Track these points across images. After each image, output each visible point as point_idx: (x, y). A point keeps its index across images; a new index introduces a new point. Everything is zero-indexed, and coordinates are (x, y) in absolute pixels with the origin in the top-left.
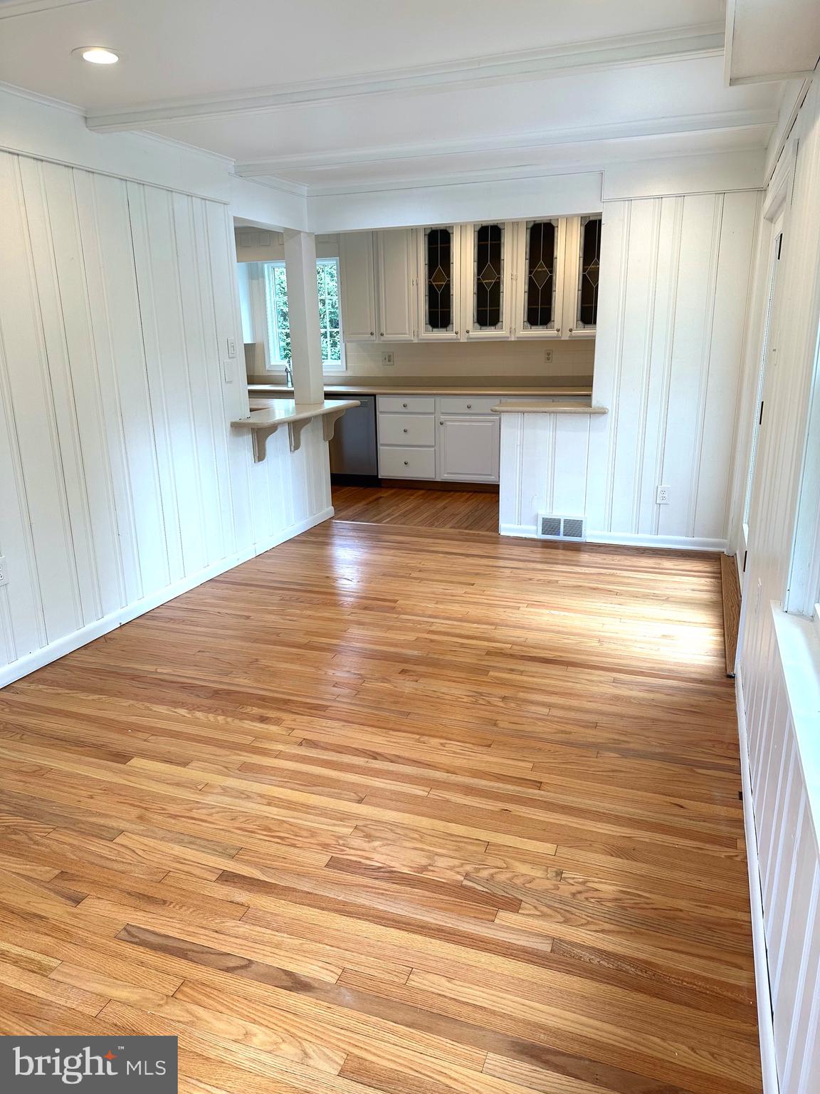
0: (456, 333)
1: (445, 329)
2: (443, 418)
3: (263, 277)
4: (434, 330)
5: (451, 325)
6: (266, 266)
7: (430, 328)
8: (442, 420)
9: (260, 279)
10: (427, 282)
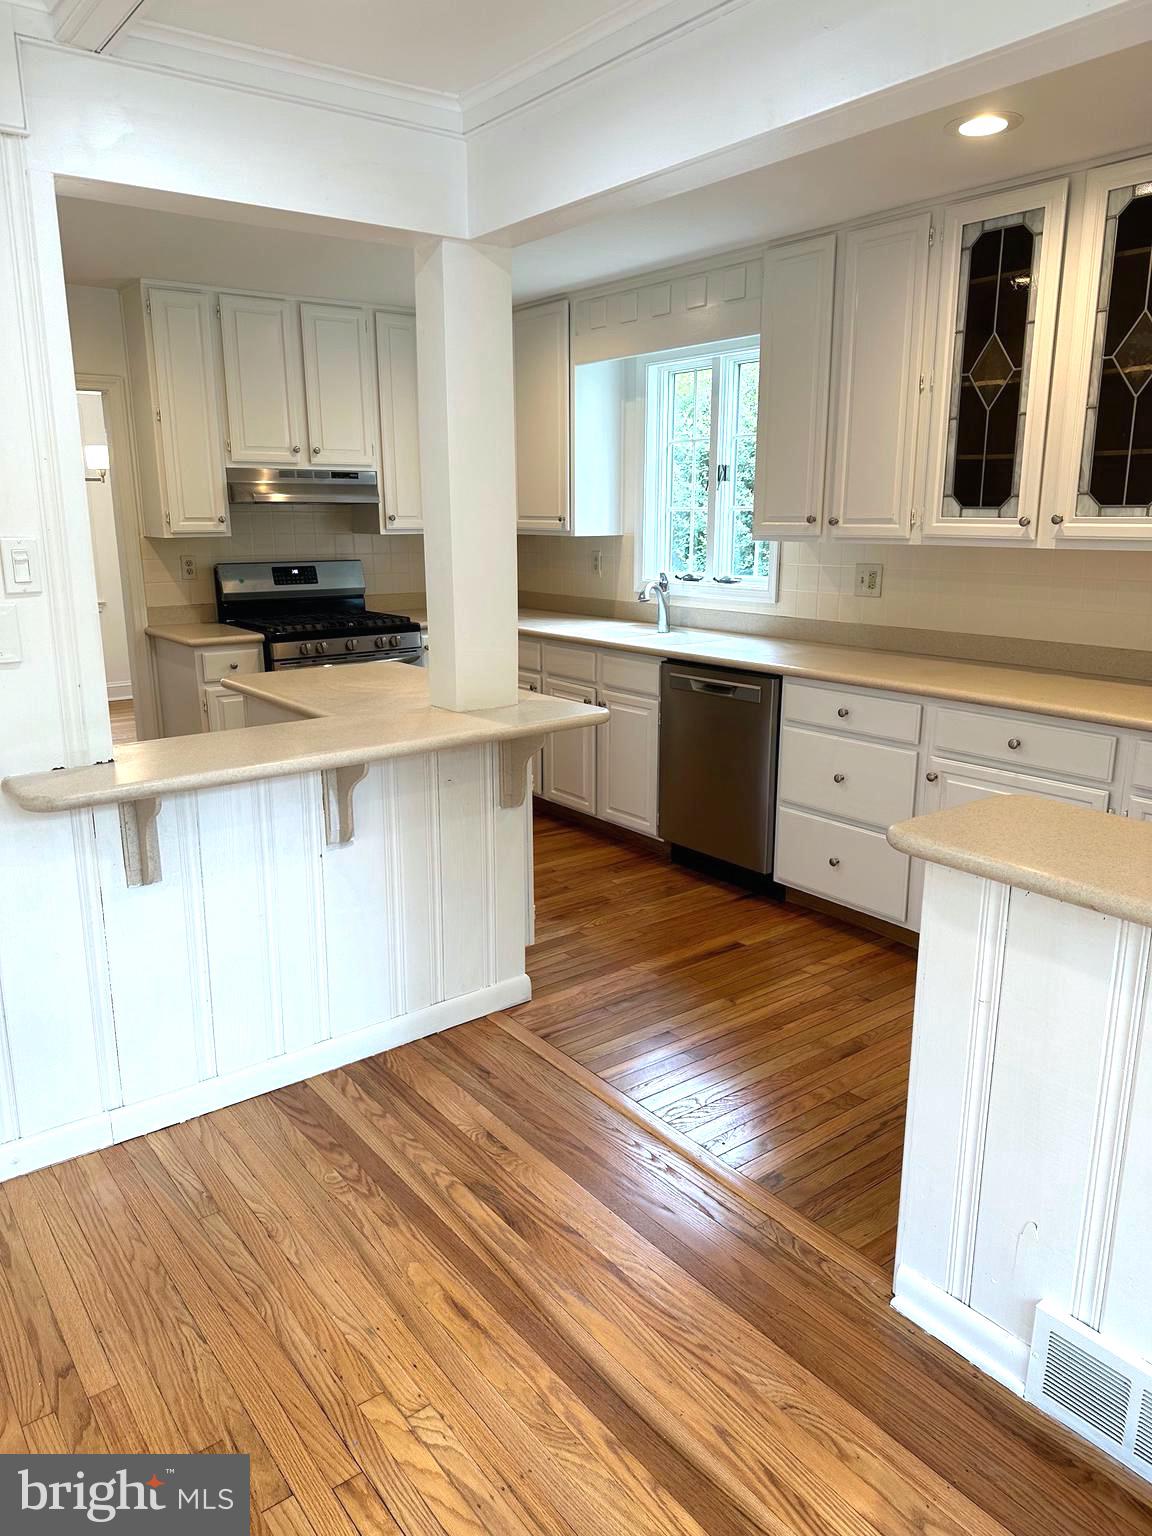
0: (1025, 523)
1: (994, 512)
2: (937, 763)
3: (644, 394)
4: (967, 512)
5: (1013, 501)
6: (653, 371)
7: (955, 505)
8: (935, 770)
9: (638, 399)
10: (958, 380)
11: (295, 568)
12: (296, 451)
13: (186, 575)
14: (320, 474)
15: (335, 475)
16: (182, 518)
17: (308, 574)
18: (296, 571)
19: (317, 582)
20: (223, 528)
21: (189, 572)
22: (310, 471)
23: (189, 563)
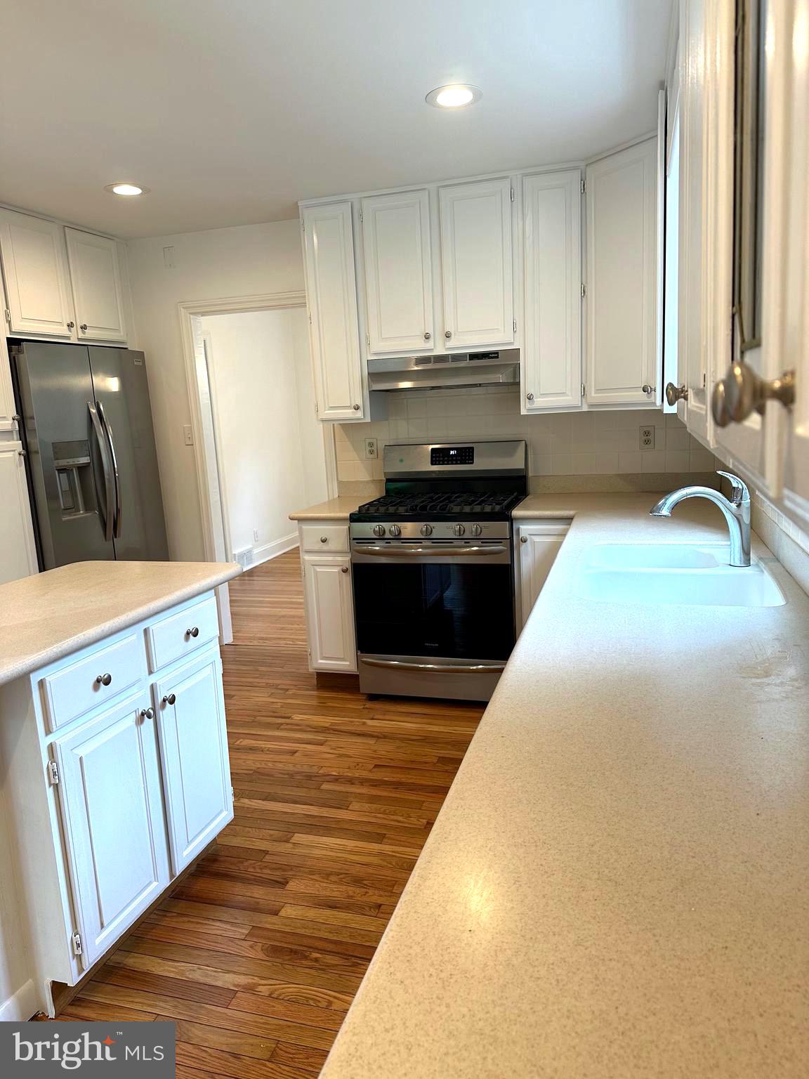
11: (453, 449)
12: (427, 337)
13: (370, 456)
14: (456, 358)
15: (474, 356)
16: (327, 407)
17: (466, 454)
18: (452, 452)
19: (472, 463)
20: (359, 414)
21: (371, 452)
22: (447, 356)
23: (371, 445)
